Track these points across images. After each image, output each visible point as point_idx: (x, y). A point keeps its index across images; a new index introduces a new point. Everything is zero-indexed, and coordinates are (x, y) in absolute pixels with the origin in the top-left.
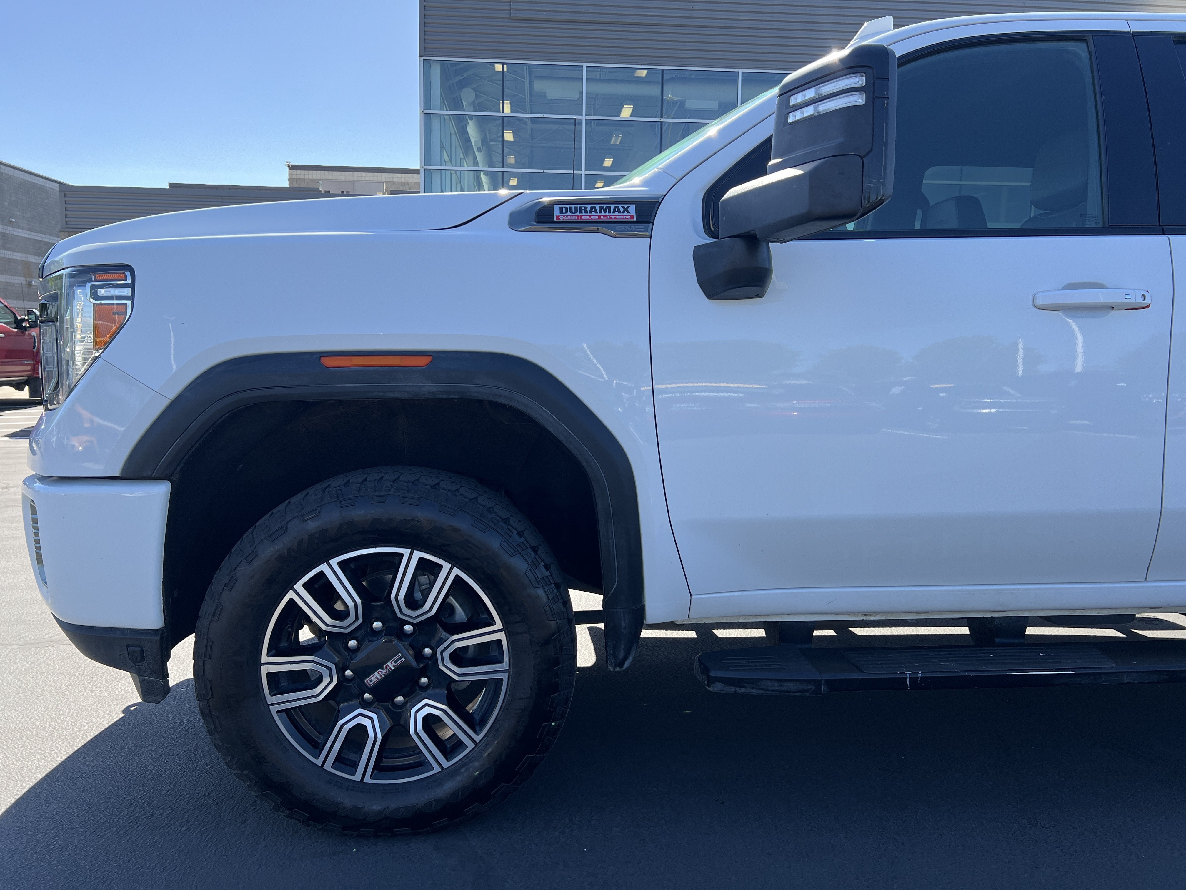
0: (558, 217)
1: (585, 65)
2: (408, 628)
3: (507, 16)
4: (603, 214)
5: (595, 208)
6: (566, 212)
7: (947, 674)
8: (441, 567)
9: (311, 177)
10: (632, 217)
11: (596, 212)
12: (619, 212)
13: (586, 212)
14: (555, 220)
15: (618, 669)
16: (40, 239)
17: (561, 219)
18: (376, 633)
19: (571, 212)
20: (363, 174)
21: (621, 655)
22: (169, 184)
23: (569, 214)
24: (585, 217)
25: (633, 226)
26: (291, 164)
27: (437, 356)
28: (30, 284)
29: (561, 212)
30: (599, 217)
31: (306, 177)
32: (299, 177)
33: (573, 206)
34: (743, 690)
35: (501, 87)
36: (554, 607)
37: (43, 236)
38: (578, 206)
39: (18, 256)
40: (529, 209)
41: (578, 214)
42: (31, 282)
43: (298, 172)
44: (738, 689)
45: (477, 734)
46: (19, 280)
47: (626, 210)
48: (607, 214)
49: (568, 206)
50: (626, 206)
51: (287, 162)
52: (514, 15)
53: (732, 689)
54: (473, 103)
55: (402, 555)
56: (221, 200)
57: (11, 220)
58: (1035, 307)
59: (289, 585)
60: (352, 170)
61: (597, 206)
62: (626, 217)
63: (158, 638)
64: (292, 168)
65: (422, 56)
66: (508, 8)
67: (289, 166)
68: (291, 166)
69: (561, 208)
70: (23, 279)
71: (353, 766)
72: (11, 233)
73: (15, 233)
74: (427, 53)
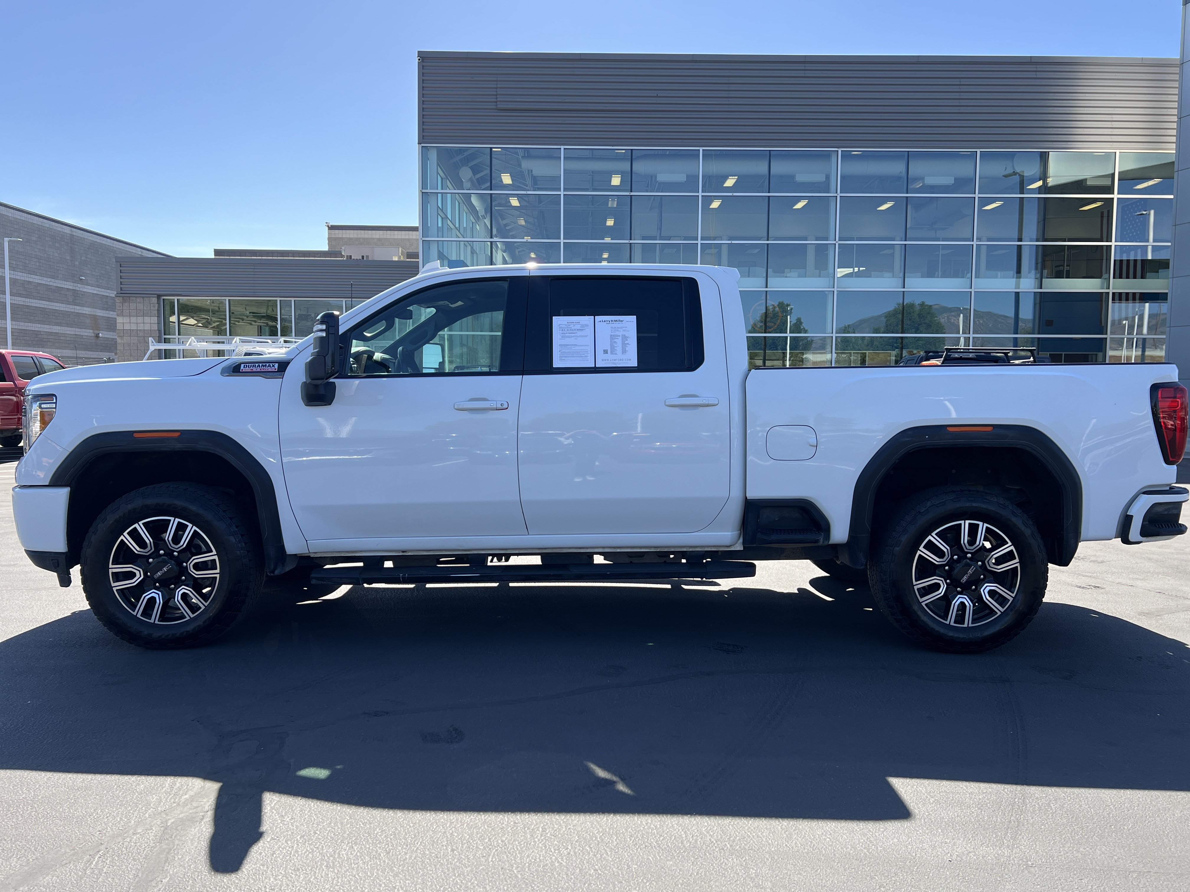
0: (242, 370)
1: (562, 147)
2: (176, 554)
3: (494, 107)
4: (263, 368)
5: (259, 365)
6: (246, 367)
7: (420, 576)
8: (188, 526)
9: (348, 236)
10: (275, 369)
11: (260, 367)
12: (270, 367)
13: (255, 367)
14: (241, 371)
15: (272, 574)
16: (107, 294)
17: (244, 371)
18: (161, 555)
19: (249, 367)
20: (396, 232)
21: (272, 567)
22: (215, 250)
23: (247, 368)
24: (254, 370)
25: (275, 374)
26: (330, 224)
27: (183, 432)
28: (97, 336)
29: (244, 367)
30: (261, 369)
31: (344, 236)
32: (337, 236)
33: (250, 364)
34: (325, 583)
35: (489, 168)
36: (239, 545)
37: (109, 291)
38: (252, 364)
39: (87, 310)
40: (229, 367)
41: (252, 368)
42: (99, 334)
43: (337, 231)
44: (322, 582)
45: (206, 602)
46: (88, 333)
47: (273, 366)
48: (265, 368)
49: (248, 365)
50: (274, 364)
51: (327, 223)
52: (501, 106)
53: (320, 582)
54: (471, 180)
55: (170, 520)
56: (253, 267)
57: (81, 278)
58: (455, 409)
59: (121, 533)
60: (386, 229)
61: (261, 364)
62: (273, 369)
63: (65, 556)
64: (332, 228)
65: (420, 144)
66: (495, 100)
67: (328, 226)
68: (330, 226)
69: (244, 366)
70: (91, 331)
71: (150, 617)
72: (81, 290)
73: (85, 290)
74: (424, 140)
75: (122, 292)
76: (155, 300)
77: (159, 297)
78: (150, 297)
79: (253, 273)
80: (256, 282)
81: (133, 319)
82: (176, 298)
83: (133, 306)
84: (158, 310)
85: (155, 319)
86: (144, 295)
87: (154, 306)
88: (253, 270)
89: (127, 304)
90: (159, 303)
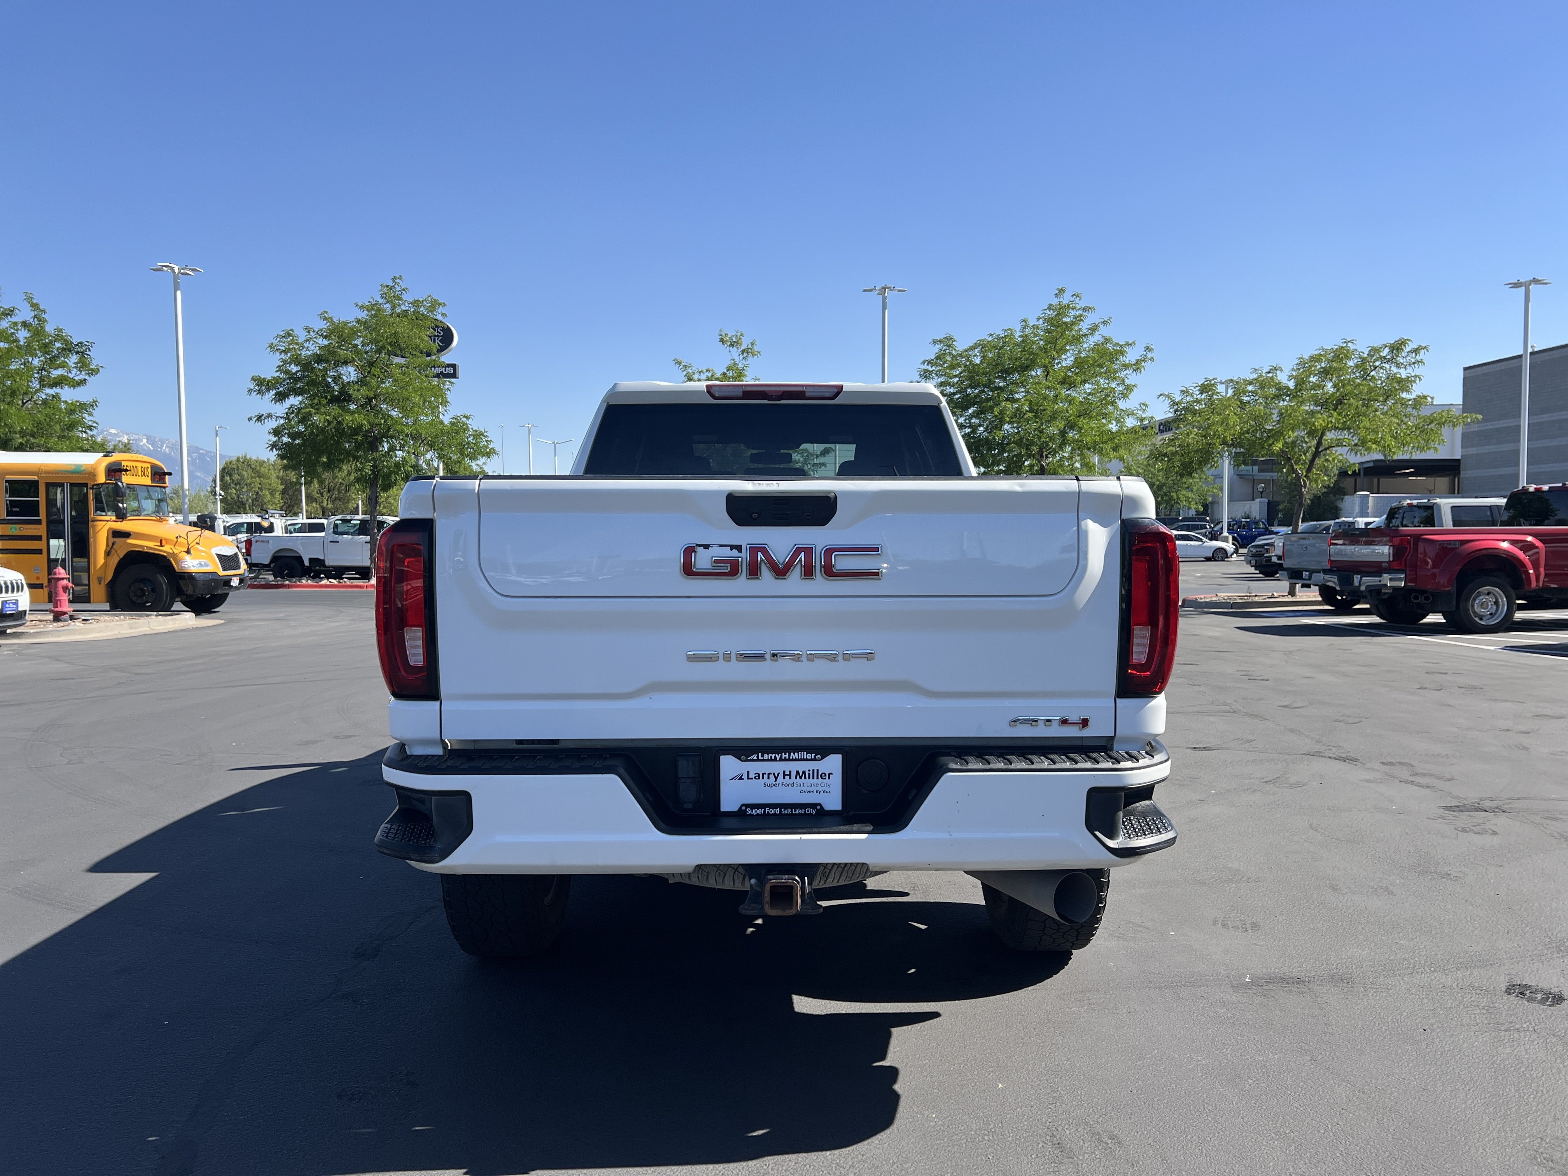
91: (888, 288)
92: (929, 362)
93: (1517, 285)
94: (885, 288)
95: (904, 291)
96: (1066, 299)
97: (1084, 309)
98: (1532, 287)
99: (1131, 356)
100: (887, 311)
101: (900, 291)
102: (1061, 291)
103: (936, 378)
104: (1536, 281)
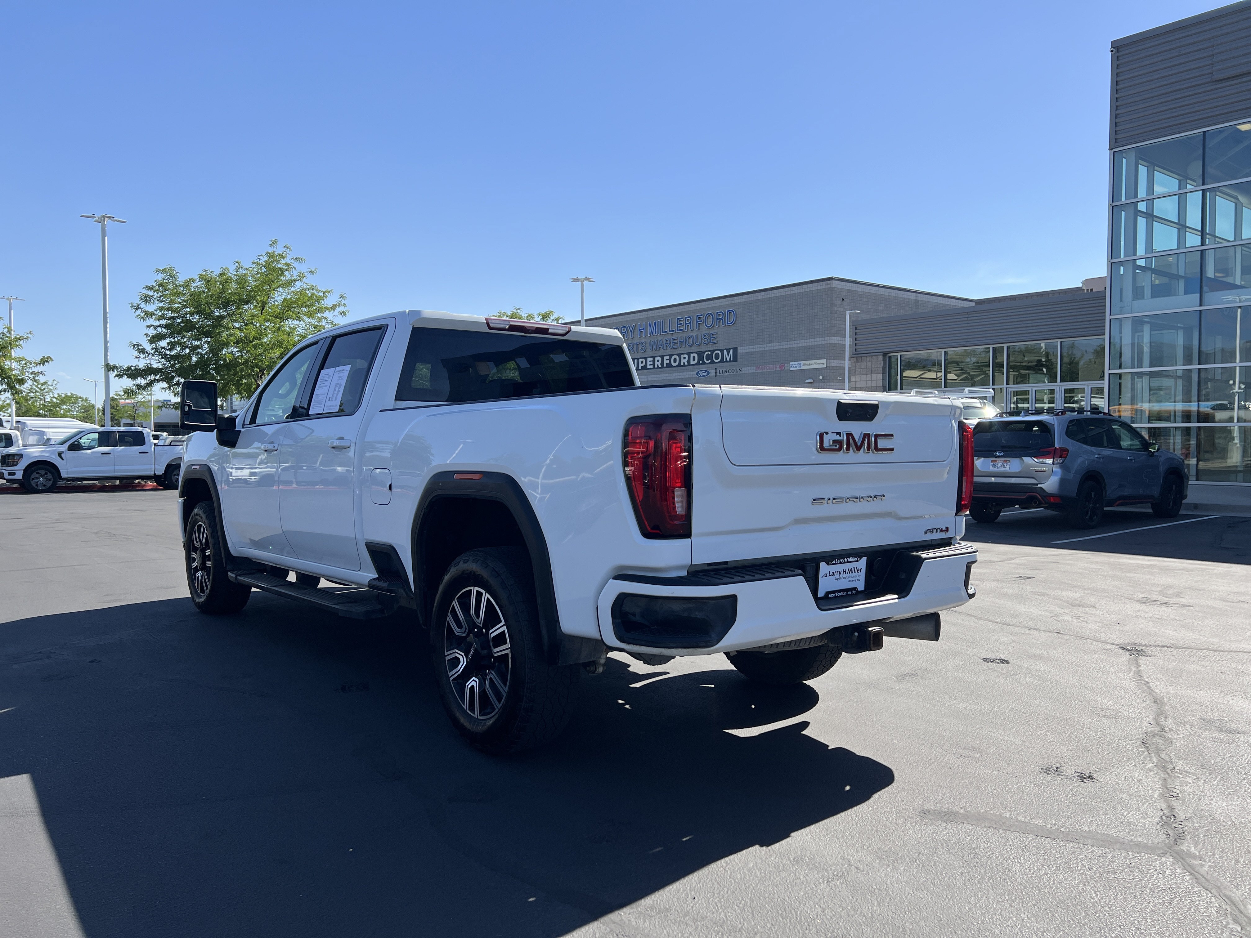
35: (1203, 158)
56: (967, 316)
65: (1112, 149)
74: (1117, 144)
75: (856, 353)
76: (881, 358)
77: (885, 354)
78: (877, 356)
79: (967, 322)
80: (969, 331)
81: (864, 377)
82: (899, 354)
83: (864, 365)
84: (884, 368)
85: (880, 376)
86: (873, 354)
87: (880, 364)
88: (966, 319)
89: (859, 364)
90: (884, 361)
91: (107, 217)
92: (150, 288)
93: (576, 280)
94: (104, 217)
95: (125, 222)
96: (279, 250)
97: (296, 259)
98: (585, 282)
99: (328, 302)
100: (106, 238)
101: (119, 221)
102: (274, 243)
103: (157, 302)
104: (587, 279)
